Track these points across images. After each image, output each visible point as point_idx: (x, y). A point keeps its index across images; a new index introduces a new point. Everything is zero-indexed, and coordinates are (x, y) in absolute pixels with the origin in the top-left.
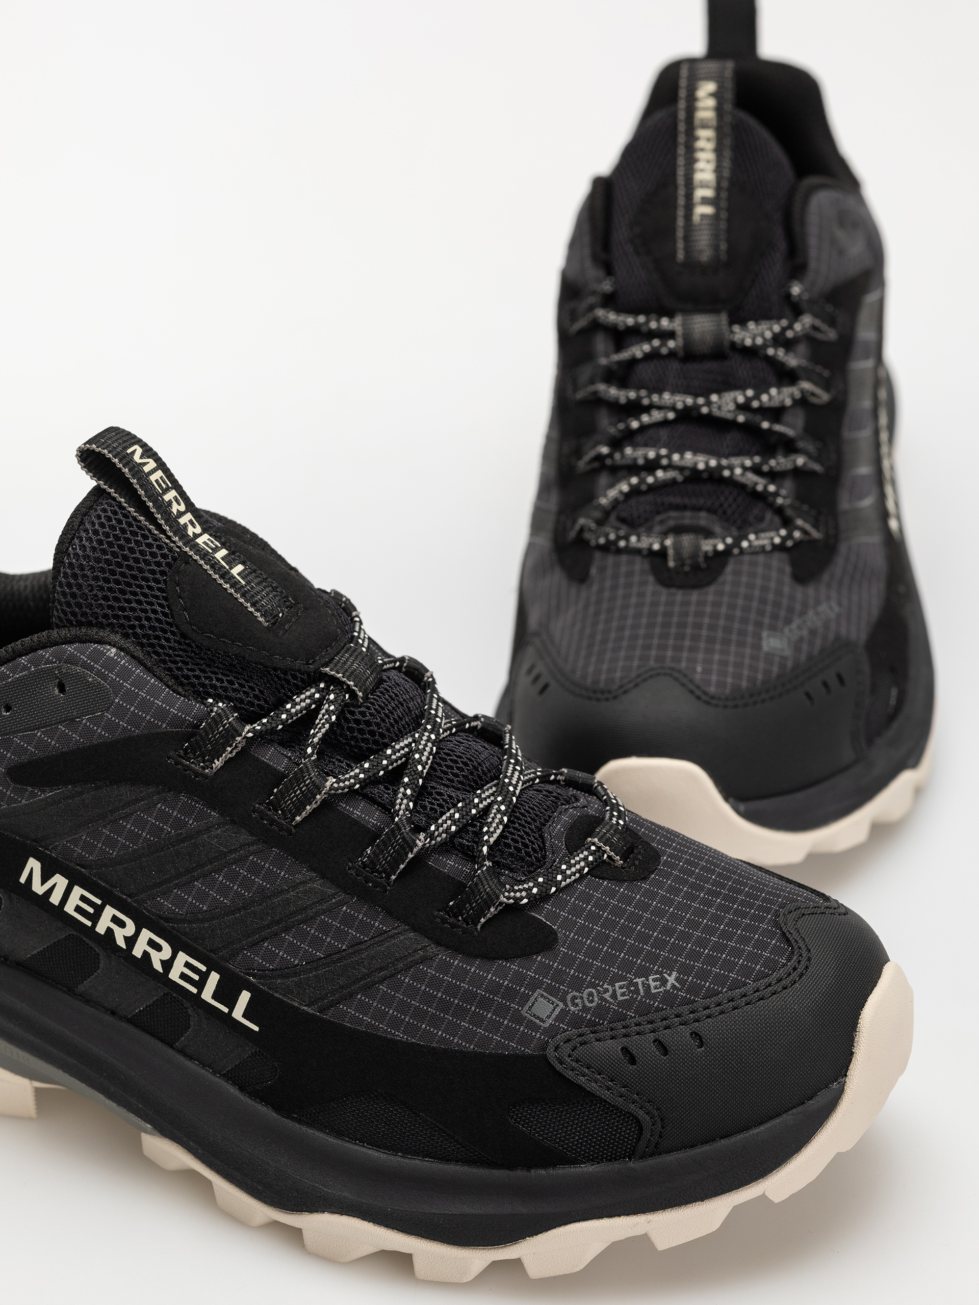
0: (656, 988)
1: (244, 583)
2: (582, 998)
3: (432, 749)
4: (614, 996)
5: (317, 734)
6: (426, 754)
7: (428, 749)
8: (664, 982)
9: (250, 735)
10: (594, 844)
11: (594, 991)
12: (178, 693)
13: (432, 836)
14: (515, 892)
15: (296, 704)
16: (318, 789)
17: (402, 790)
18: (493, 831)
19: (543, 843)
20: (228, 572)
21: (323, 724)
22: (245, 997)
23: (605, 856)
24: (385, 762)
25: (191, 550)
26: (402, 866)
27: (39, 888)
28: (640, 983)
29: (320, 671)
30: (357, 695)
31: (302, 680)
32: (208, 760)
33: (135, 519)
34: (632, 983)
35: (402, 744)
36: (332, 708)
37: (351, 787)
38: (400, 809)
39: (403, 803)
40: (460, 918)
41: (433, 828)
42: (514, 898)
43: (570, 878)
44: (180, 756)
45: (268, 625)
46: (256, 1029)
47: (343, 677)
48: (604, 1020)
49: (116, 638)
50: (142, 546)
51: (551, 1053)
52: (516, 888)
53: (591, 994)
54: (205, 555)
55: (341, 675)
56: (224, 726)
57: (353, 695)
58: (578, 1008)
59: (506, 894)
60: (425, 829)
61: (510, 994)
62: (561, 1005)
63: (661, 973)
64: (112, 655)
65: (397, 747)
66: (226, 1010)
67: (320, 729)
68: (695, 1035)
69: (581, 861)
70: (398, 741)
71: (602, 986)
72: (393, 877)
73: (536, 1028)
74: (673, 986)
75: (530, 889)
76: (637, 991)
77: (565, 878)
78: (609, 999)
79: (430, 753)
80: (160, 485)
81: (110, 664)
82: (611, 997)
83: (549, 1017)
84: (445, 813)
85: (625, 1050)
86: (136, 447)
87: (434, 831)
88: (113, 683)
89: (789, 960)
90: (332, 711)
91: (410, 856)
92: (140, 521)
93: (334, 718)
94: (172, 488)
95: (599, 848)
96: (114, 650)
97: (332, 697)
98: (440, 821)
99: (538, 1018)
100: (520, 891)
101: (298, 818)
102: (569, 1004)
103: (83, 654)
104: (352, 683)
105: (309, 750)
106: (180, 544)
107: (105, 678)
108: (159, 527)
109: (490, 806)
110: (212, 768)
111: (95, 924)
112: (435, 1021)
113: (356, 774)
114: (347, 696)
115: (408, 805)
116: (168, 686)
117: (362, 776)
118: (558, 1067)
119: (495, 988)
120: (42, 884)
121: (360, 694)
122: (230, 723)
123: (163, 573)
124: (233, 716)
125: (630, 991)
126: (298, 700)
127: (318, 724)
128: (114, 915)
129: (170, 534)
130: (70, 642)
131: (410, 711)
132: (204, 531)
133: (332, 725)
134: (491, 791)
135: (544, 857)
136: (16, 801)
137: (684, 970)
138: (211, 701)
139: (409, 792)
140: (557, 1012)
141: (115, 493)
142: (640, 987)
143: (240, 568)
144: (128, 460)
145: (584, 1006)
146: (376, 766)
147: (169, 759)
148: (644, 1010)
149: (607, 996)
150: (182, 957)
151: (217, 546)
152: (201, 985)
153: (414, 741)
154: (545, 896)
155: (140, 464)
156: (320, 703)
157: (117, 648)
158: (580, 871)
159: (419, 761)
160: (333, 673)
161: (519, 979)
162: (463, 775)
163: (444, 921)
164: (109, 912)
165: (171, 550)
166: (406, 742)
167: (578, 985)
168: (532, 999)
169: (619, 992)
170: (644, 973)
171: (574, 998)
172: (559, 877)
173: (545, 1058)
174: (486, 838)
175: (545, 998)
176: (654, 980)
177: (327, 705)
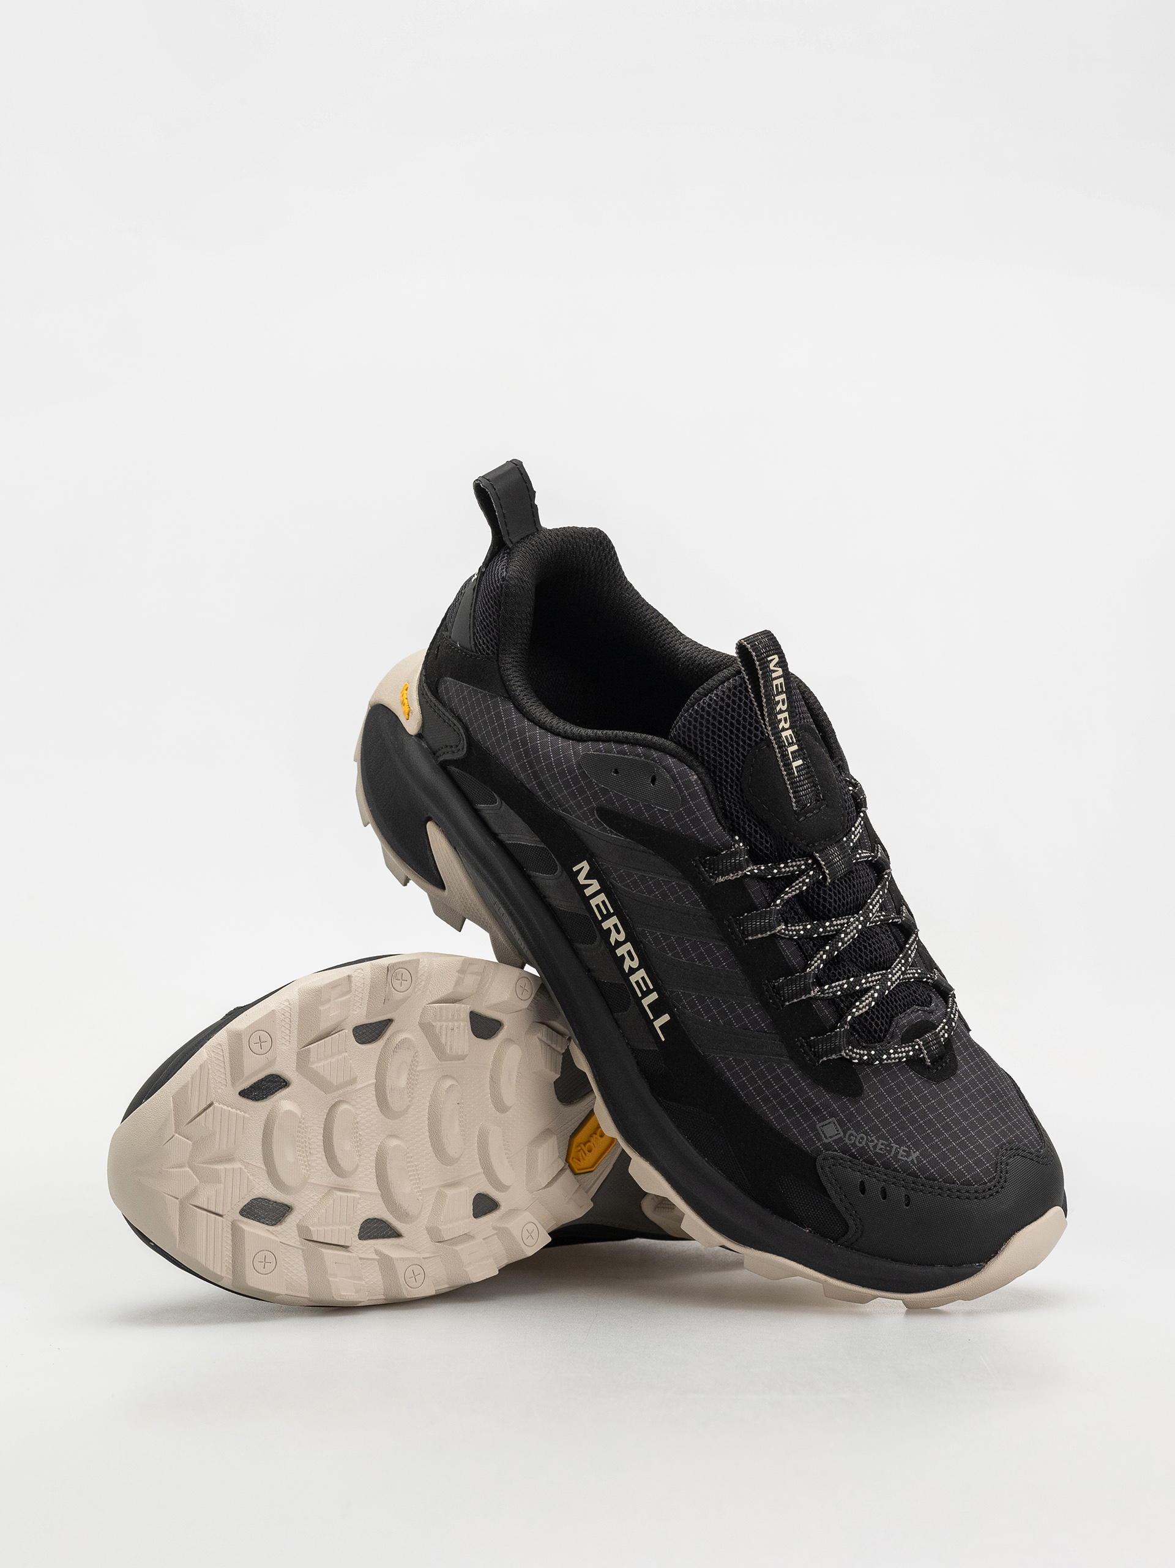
0: (902, 1156)
1: (796, 774)
2: (856, 1137)
3: (854, 935)
4: (875, 1147)
5: (790, 893)
6: (849, 936)
7: (852, 934)
8: (908, 1155)
9: (749, 873)
10: (919, 1045)
11: (865, 1137)
12: (720, 823)
13: (823, 991)
14: (853, 1053)
15: (788, 867)
16: (772, 928)
17: (821, 953)
18: (862, 1007)
19: (889, 1028)
20: (790, 764)
21: (796, 889)
22: (666, 1018)
23: (922, 1055)
24: (821, 930)
25: (774, 739)
26: (795, 1000)
27: (581, 879)
28: (894, 1148)
29: (813, 853)
30: (827, 880)
31: (799, 853)
32: (716, 874)
33: (751, 701)
34: (889, 1145)
35: (839, 922)
36: (807, 880)
37: (791, 936)
38: (813, 965)
39: (817, 963)
40: (813, 1049)
41: (826, 987)
42: (850, 1056)
43: (891, 1060)
44: (701, 863)
45: (796, 810)
46: (663, 1039)
47: (824, 865)
48: (861, 1158)
49: (700, 769)
50: (746, 722)
51: (820, 1159)
52: (855, 1050)
53: (862, 1138)
54: (782, 746)
55: (823, 863)
56: (736, 860)
57: (825, 878)
58: (850, 1142)
59: (847, 1051)
60: (821, 985)
61: (816, 1111)
62: (842, 1134)
63: (910, 1148)
64: (693, 780)
65: (835, 923)
66: (652, 1018)
67: (792, 891)
68: (907, 1197)
69: (904, 1052)
70: (837, 919)
71: (871, 1137)
72: (787, 1004)
73: (820, 1140)
74: (912, 1161)
75: (864, 1055)
76: (890, 1152)
77: (889, 1058)
78: (871, 1147)
79: (852, 938)
80: (777, 688)
81: (689, 785)
82: (873, 1147)
83: (831, 1137)
84: (840, 981)
85: (862, 1183)
86: (776, 656)
87: (826, 990)
88: (684, 797)
89: (990, 1181)
90: (806, 883)
91: (803, 998)
92: (753, 705)
93: (805, 888)
94: (784, 692)
95: (920, 1049)
96: (695, 777)
97: (811, 873)
98: (833, 985)
99: (824, 1134)
100: (856, 1053)
101: (750, 938)
102: (847, 1136)
103: (676, 769)
104: (827, 872)
105: (778, 902)
106: (770, 733)
107: (681, 792)
108: (762, 715)
109: (868, 990)
110: (716, 880)
111: (603, 921)
112: (766, 1100)
113: (799, 929)
114: (821, 877)
115: (819, 965)
116: (716, 816)
117: (802, 932)
118: (819, 1170)
119: (809, 1102)
120: (585, 879)
121: (829, 881)
122: (740, 861)
123: (749, 745)
124: (744, 857)
125: (886, 1150)
126: (790, 864)
127: (794, 887)
128: (616, 924)
129: (767, 724)
130: (673, 756)
131: (857, 899)
132: (791, 727)
133: (801, 892)
134: (877, 978)
135: (885, 1036)
136: (593, 826)
137: (925, 1154)
138: (737, 838)
139: (825, 957)
140: (836, 1137)
141: (748, 680)
142: (893, 1150)
143: (800, 762)
144: (765, 664)
145: (854, 1143)
146: (815, 929)
147: (693, 860)
148: (887, 1166)
149: (871, 1145)
150: (642, 973)
151: (793, 742)
152: (645, 994)
153: (847, 923)
154: (870, 1063)
155: (772, 670)
156: (802, 873)
157: (698, 777)
158: (900, 1058)
159: (842, 940)
160: (819, 859)
161: (827, 1106)
162: (865, 959)
163: (802, 1046)
164: (614, 920)
165: (762, 733)
166: (842, 921)
167: (858, 1127)
168: (827, 1121)
169: (880, 1146)
170: (901, 1142)
171: (852, 1135)
172: (885, 1057)
173: (815, 1160)
174: (854, 1010)
175: (835, 1125)
176: (904, 1151)
177: (805, 877)
